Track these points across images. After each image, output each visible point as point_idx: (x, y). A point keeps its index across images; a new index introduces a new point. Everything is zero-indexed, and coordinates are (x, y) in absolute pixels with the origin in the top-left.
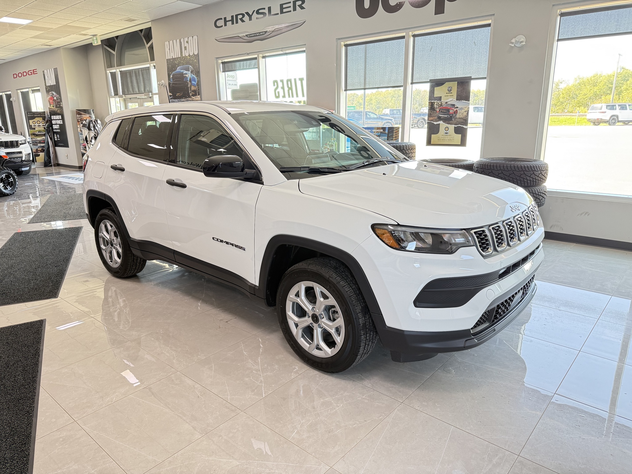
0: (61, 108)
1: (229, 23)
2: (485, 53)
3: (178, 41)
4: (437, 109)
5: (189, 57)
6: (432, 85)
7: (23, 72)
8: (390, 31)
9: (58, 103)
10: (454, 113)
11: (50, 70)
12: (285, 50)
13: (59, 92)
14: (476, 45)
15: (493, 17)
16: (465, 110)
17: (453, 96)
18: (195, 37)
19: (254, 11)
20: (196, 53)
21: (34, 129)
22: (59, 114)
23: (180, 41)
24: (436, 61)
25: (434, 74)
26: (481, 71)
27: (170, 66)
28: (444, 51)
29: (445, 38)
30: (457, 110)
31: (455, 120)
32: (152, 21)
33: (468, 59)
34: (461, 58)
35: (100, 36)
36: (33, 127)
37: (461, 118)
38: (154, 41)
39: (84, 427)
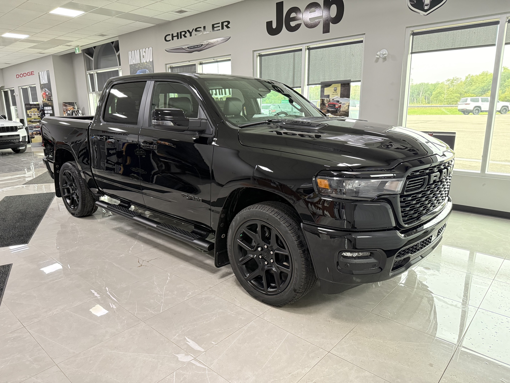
0: (52, 101)
1: (175, 38)
2: (360, 62)
3: (138, 51)
4: (326, 104)
5: (146, 63)
6: (322, 86)
7: (24, 74)
8: (291, 46)
10: (339, 107)
11: (44, 72)
12: (217, 59)
13: (50, 89)
14: (353, 56)
15: (364, 36)
16: (347, 105)
17: (338, 94)
18: (151, 48)
19: (193, 29)
20: (151, 60)
21: (31, 117)
22: (50, 106)
23: (140, 51)
24: (325, 68)
25: (323, 78)
26: (357, 76)
27: (132, 70)
28: (331, 60)
29: (331, 51)
30: (341, 105)
31: (339, 113)
32: (119, 36)
33: (348, 67)
34: (342, 66)
35: (81, 46)
36: (30, 116)
37: (344, 111)
38: (120, 51)
39: (30, 331)
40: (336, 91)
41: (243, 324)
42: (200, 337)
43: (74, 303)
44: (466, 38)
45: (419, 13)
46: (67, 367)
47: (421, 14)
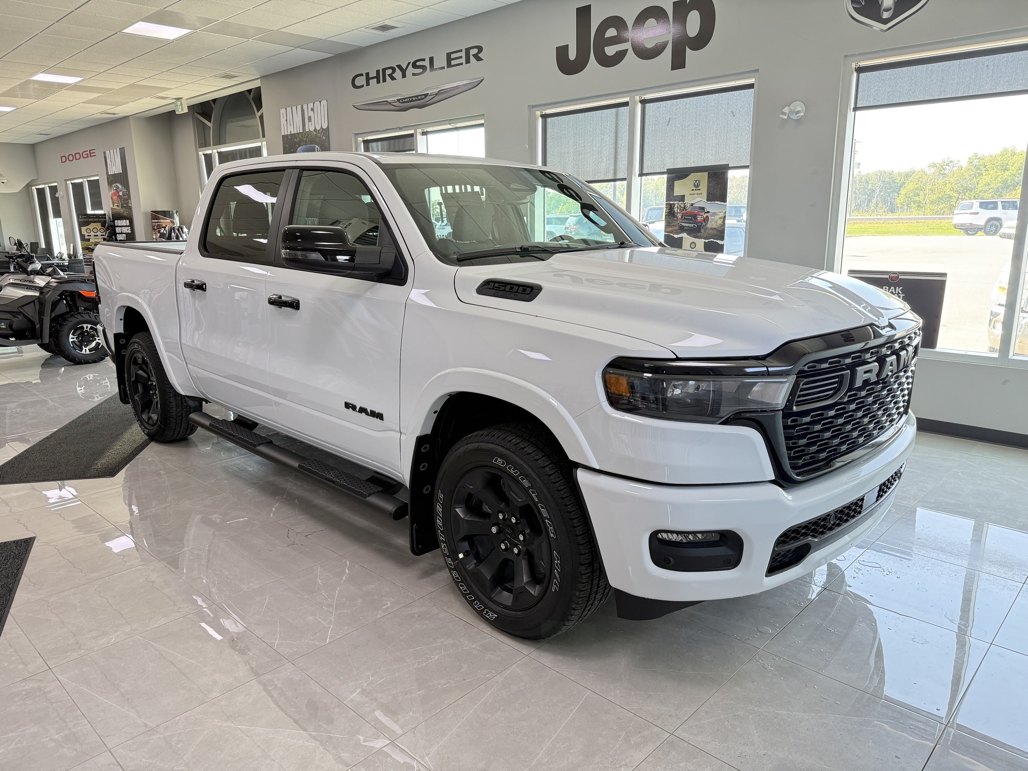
0: (130, 208)
1: (373, 82)
2: (747, 128)
3: (299, 107)
4: (678, 215)
5: (314, 133)
6: (671, 177)
7: (75, 154)
8: (606, 95)
9: (124, 201)
10: (704, 220)
11: (115, 150)
12: (455, 123)
13: (126, 185)
14: (734, 116)
15: (756, 74)
16: (720, 216)
17: (701, 194)
18: (324, 102)
19: (409, 63)
20: (325, 127)
21: (89, 240)
22: (126, 218)
23: (302, 108)
24: (675, 141)
25: (672, 160)
26: (741, 156)
27: (287, 145)
28: (687, 125)
29: (688, 105)
30: (707, 216)
31: (705, 232)
32: (262, 77)
33: (722, 138)
34: (712, 136)
35: (187, 99)
36: (86, 237)
37: (715, 228)
38: (264, 110)
39: (60, 677)
40: (698, 188)
41: (494, 672)
42: (406, 696)
43: (153, 620)
44: (970, 77)
45: (871, 26)
46: (130, 755)
47: (874, 28)
